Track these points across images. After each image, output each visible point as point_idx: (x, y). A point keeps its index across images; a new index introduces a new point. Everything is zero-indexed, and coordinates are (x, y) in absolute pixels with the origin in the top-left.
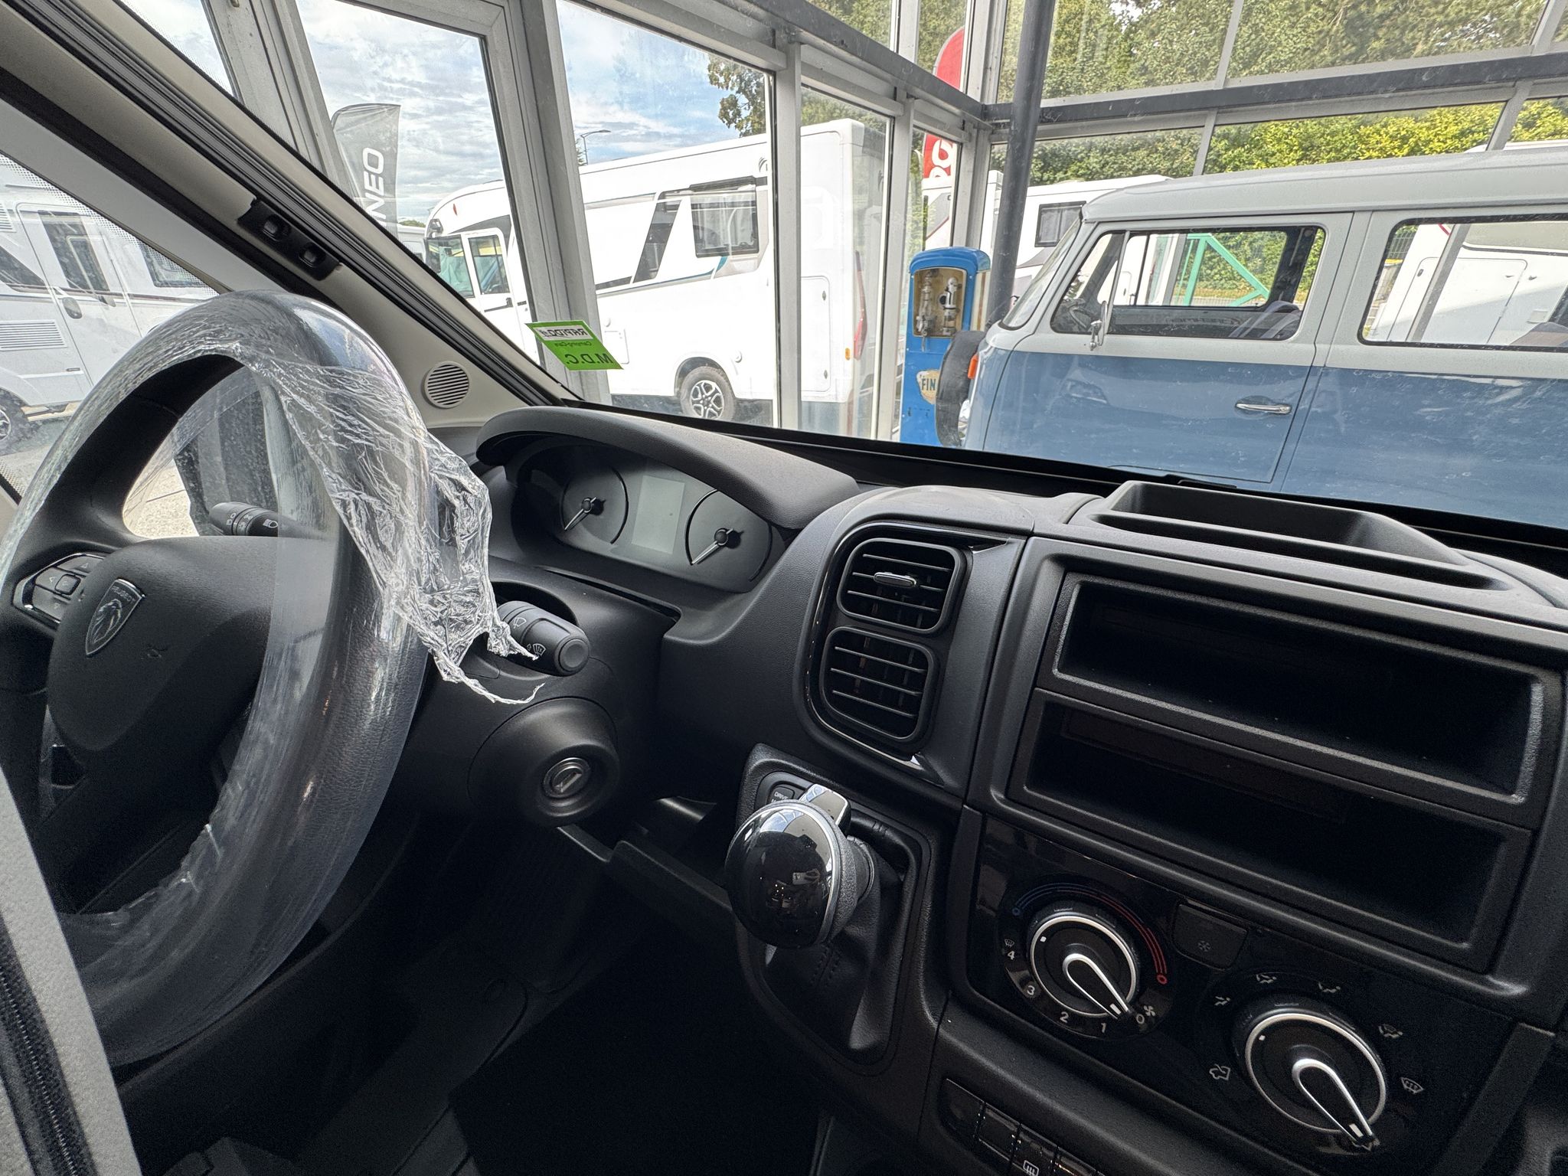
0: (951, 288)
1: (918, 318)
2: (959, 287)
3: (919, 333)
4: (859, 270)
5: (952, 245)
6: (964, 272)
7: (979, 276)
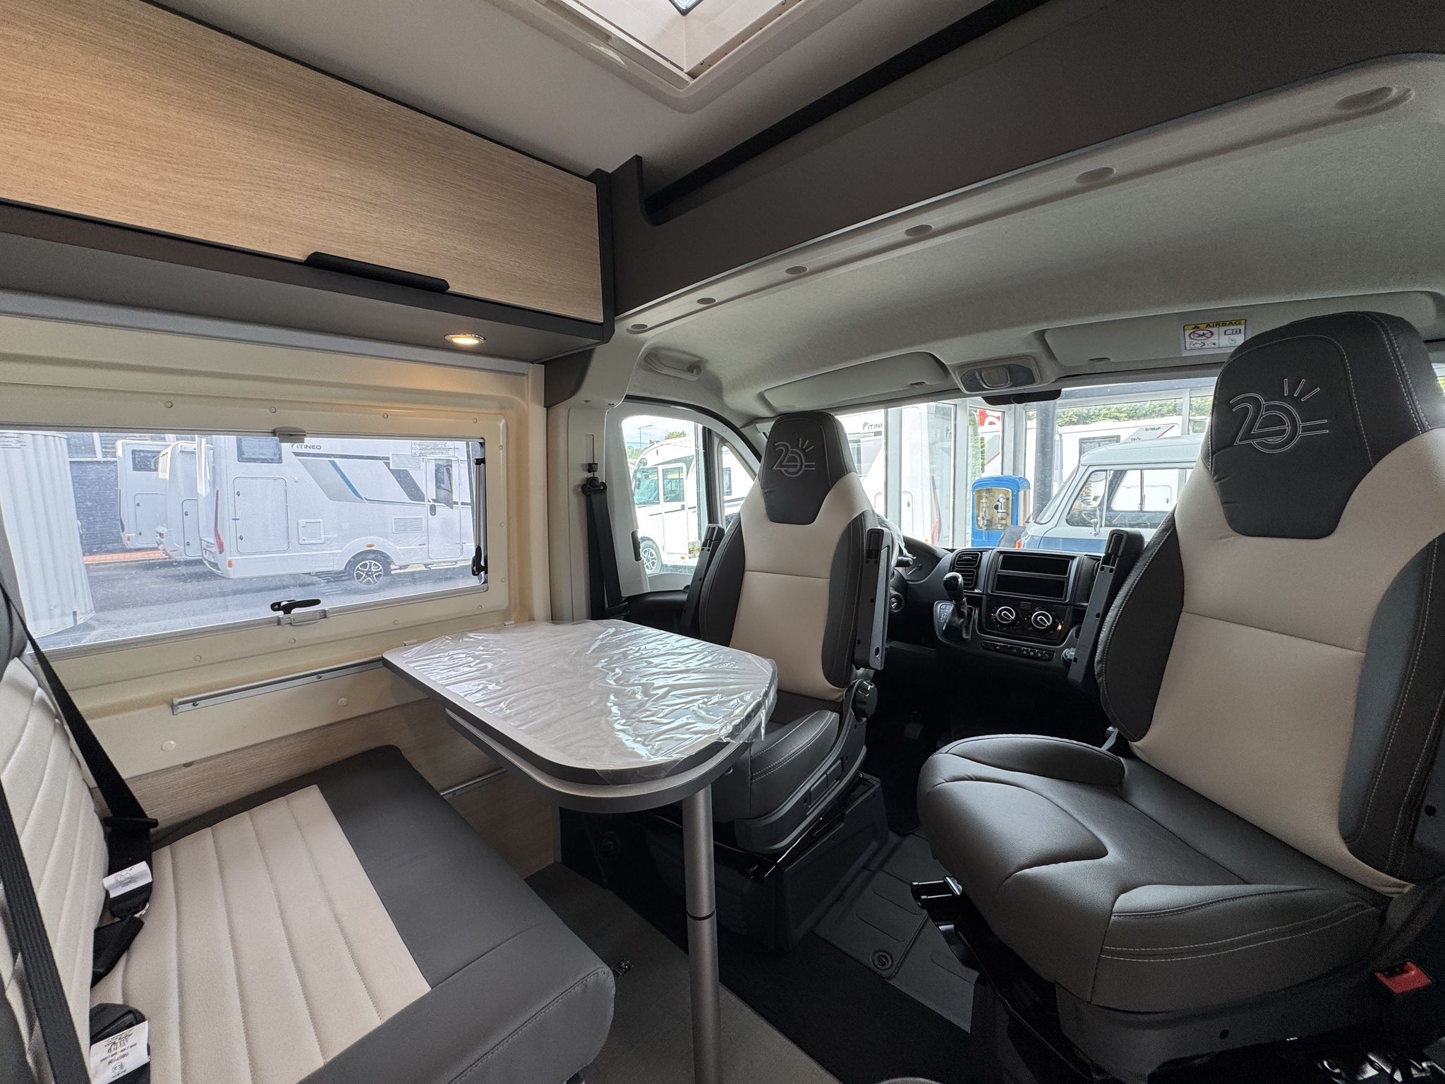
0: (1001, 500)
1: (979, 518)
2: (1008, 499)
3: (981, 528)
4: (935, 489)
5: (1002, 474)
6: (1010, 490)
7: (1021, 493)
